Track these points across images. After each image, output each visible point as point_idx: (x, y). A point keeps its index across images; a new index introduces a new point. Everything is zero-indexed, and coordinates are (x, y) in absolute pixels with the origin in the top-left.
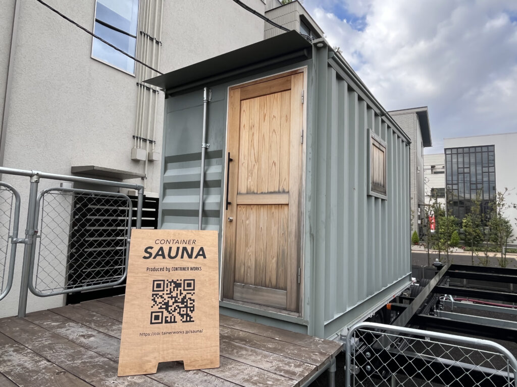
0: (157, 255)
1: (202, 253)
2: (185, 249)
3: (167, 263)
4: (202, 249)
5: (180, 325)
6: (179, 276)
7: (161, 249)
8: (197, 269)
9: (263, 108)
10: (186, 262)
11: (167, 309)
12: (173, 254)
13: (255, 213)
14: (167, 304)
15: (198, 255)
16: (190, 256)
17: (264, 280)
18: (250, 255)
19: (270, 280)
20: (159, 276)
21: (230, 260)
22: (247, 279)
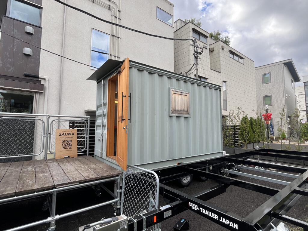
0: (63, 135)
1: (73, 134)
2: (69, 133)
3: (65, 136)
4: (73, 133)
5: (68, 149)
6: (68, 139)
7: (63, 133)
8: (72, 137)
10: (70, 136)
11: (65, 146)
12: (66, 134)
14: (65, 145)
15: (72, 134)
16: (70, 135)
20: (63, 139)
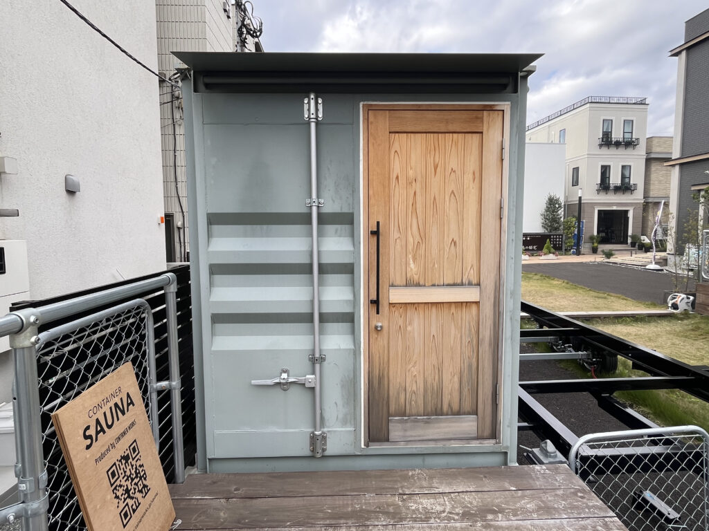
0: (98, 433)
9: (433, 153)
12: (109, 421)
13: (421, 316)
17: (439, 406)
18: (415, 376)
19: (449, 405)
21: (379, 387)
22: (410, 409)
